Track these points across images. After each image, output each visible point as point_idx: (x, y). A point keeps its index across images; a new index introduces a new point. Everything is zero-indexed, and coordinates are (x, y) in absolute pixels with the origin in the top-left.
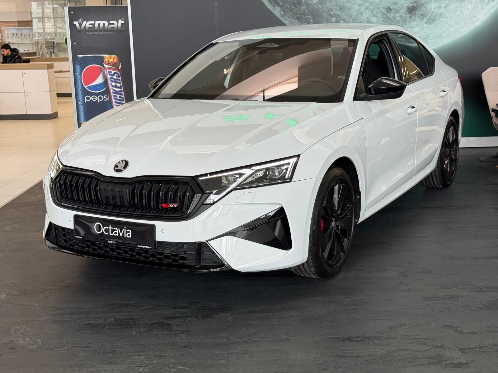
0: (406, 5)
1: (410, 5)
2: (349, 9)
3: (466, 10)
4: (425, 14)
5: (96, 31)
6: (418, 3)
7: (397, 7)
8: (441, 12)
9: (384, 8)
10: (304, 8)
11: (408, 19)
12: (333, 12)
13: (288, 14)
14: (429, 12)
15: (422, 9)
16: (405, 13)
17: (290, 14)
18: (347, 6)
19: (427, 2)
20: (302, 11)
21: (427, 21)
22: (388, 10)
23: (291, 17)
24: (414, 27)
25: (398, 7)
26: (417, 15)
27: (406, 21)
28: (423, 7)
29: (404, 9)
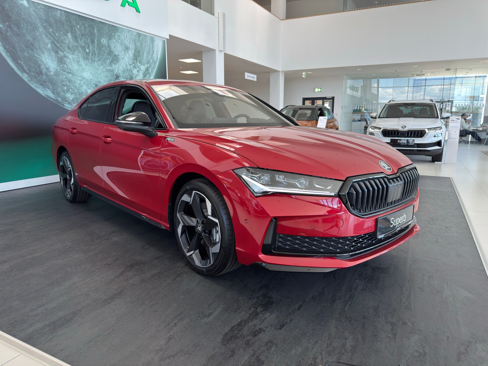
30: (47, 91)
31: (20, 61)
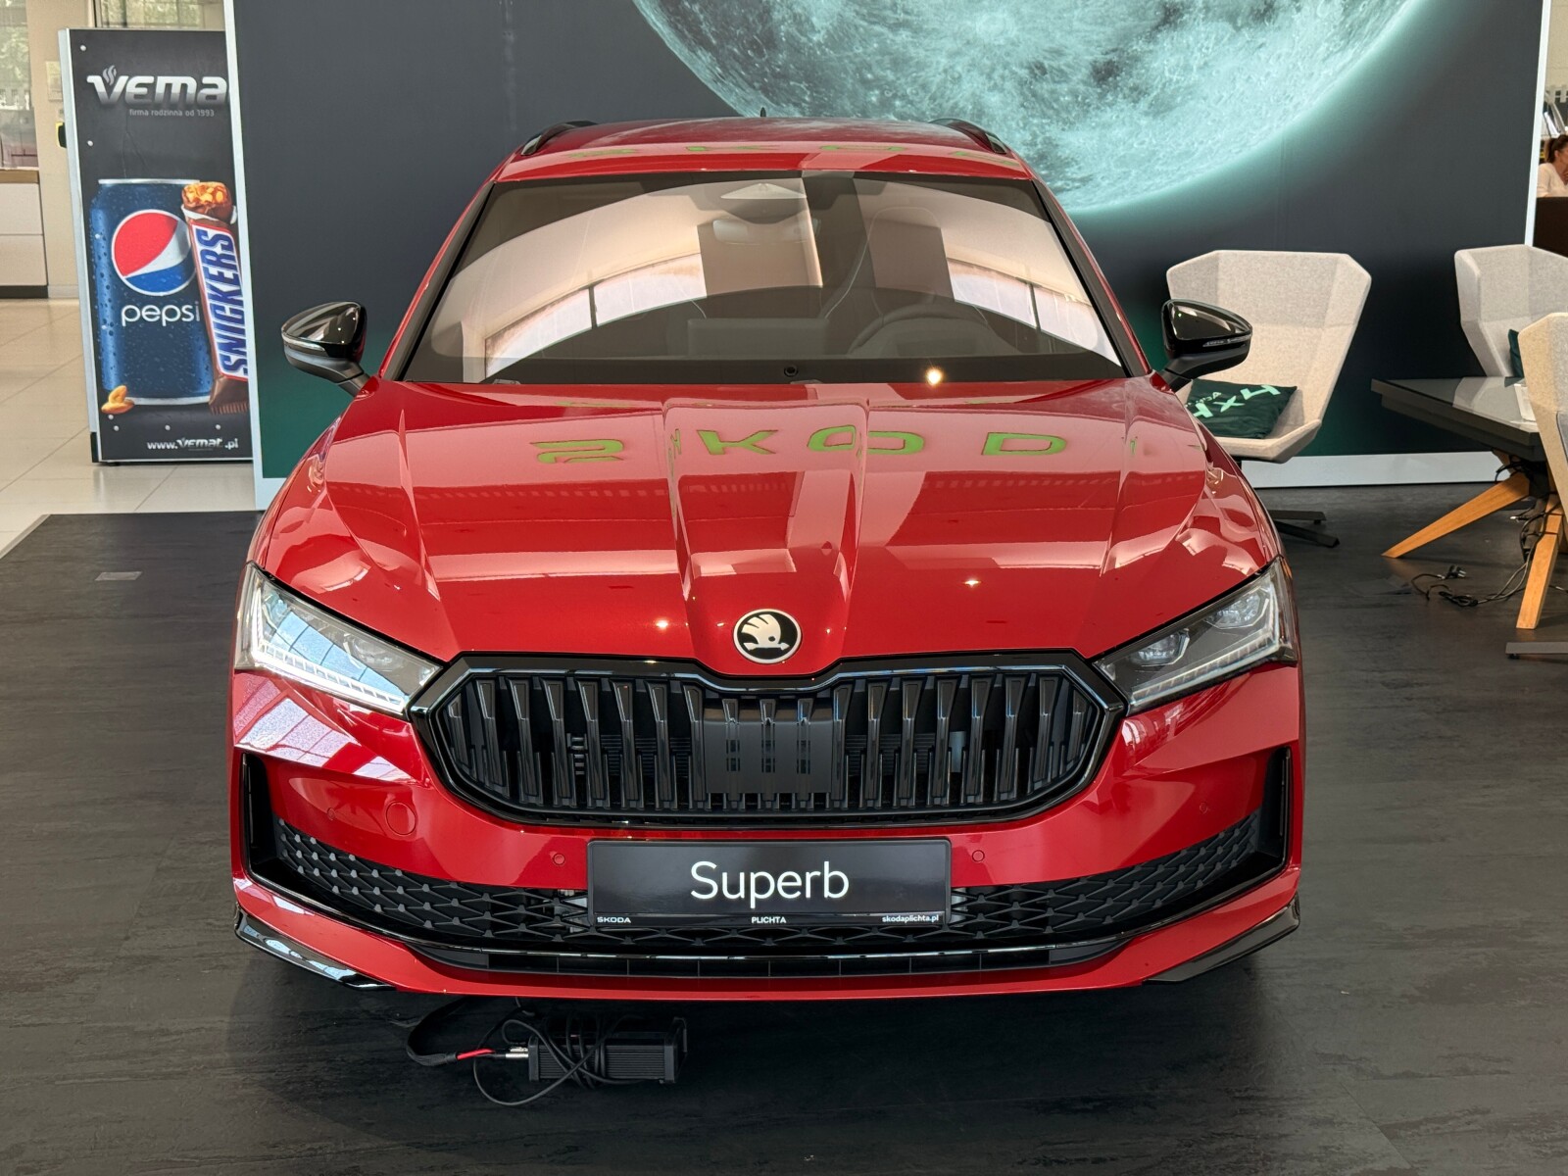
0: (1090, 58)
1: (1101, 58)
2: (921, 66)
3: (1262, 78)
4: (1144, 88)
5: (158, 107)
6: (1124, 52)
7: (1062, 63)
8: (1191, 82)
9: (1025, 64)
10: (785, 56)
11: (1093, 99)
12: (873, 73)
13: (736, 75)
14: (1154, 80)
15: (1134, 72)
16: (1085, 83)
17: (741, 75)
18: (913, 55)
19: (1151, 51)
20: (779, 67)
21: (1149, 108)
22: (1037, 71)
23: (745, 85)
24: (1110, 126)
25: (1065, 65)
26: (1122, 90)
27: (1089, 106)
28: (1139, 65)
29: (1083, 70)
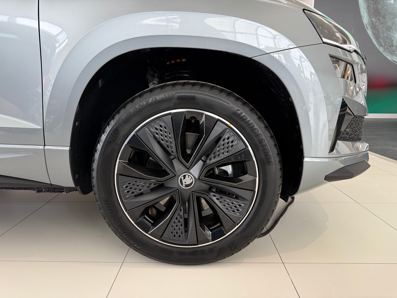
17: (387, 51)
20: (393, 49)
30: (394, 57)
31: (380, 40)
